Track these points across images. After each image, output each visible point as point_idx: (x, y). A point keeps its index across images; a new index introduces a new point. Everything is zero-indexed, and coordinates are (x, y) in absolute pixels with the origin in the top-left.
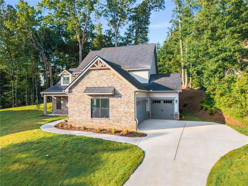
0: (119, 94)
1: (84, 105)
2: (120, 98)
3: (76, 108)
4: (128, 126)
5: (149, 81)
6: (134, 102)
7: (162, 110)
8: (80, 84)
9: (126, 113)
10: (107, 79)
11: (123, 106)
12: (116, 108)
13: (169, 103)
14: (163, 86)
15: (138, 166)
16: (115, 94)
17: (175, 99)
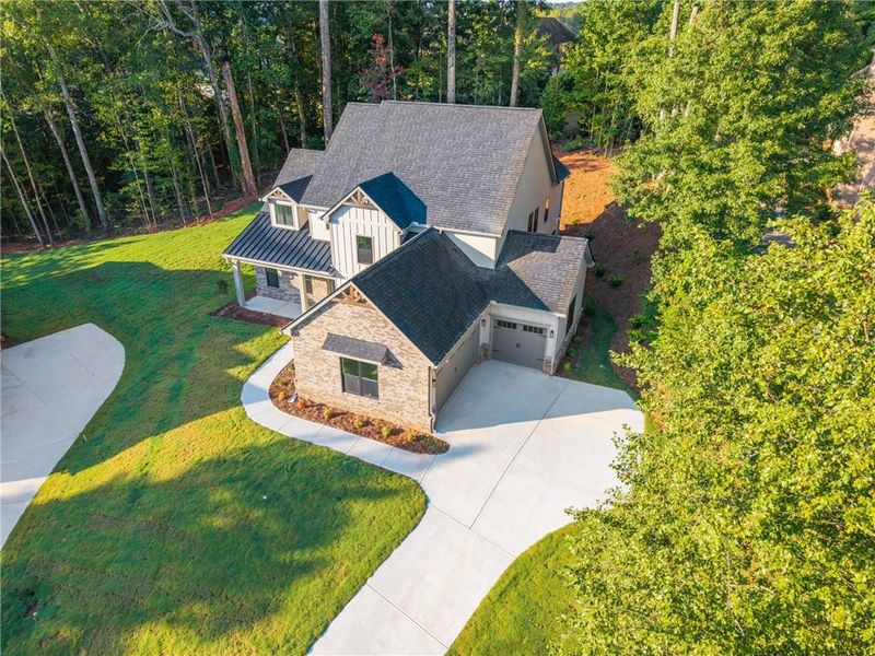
0: (397, 361)
1: (325, 366)
2: (398, 370)
3: (311, 368)
4: (414, 422)
5: (498, 263)
6: (426, 383)
7: (518, 346)
8: (314, 322)
9: (409, 399)
10: (372, 327)
11: (407, 385)
12: (391, 385)
13: (535, 332)
14: (527, 289)
15: (409, 533)
16: (390, 360)
17: (551, 329)
